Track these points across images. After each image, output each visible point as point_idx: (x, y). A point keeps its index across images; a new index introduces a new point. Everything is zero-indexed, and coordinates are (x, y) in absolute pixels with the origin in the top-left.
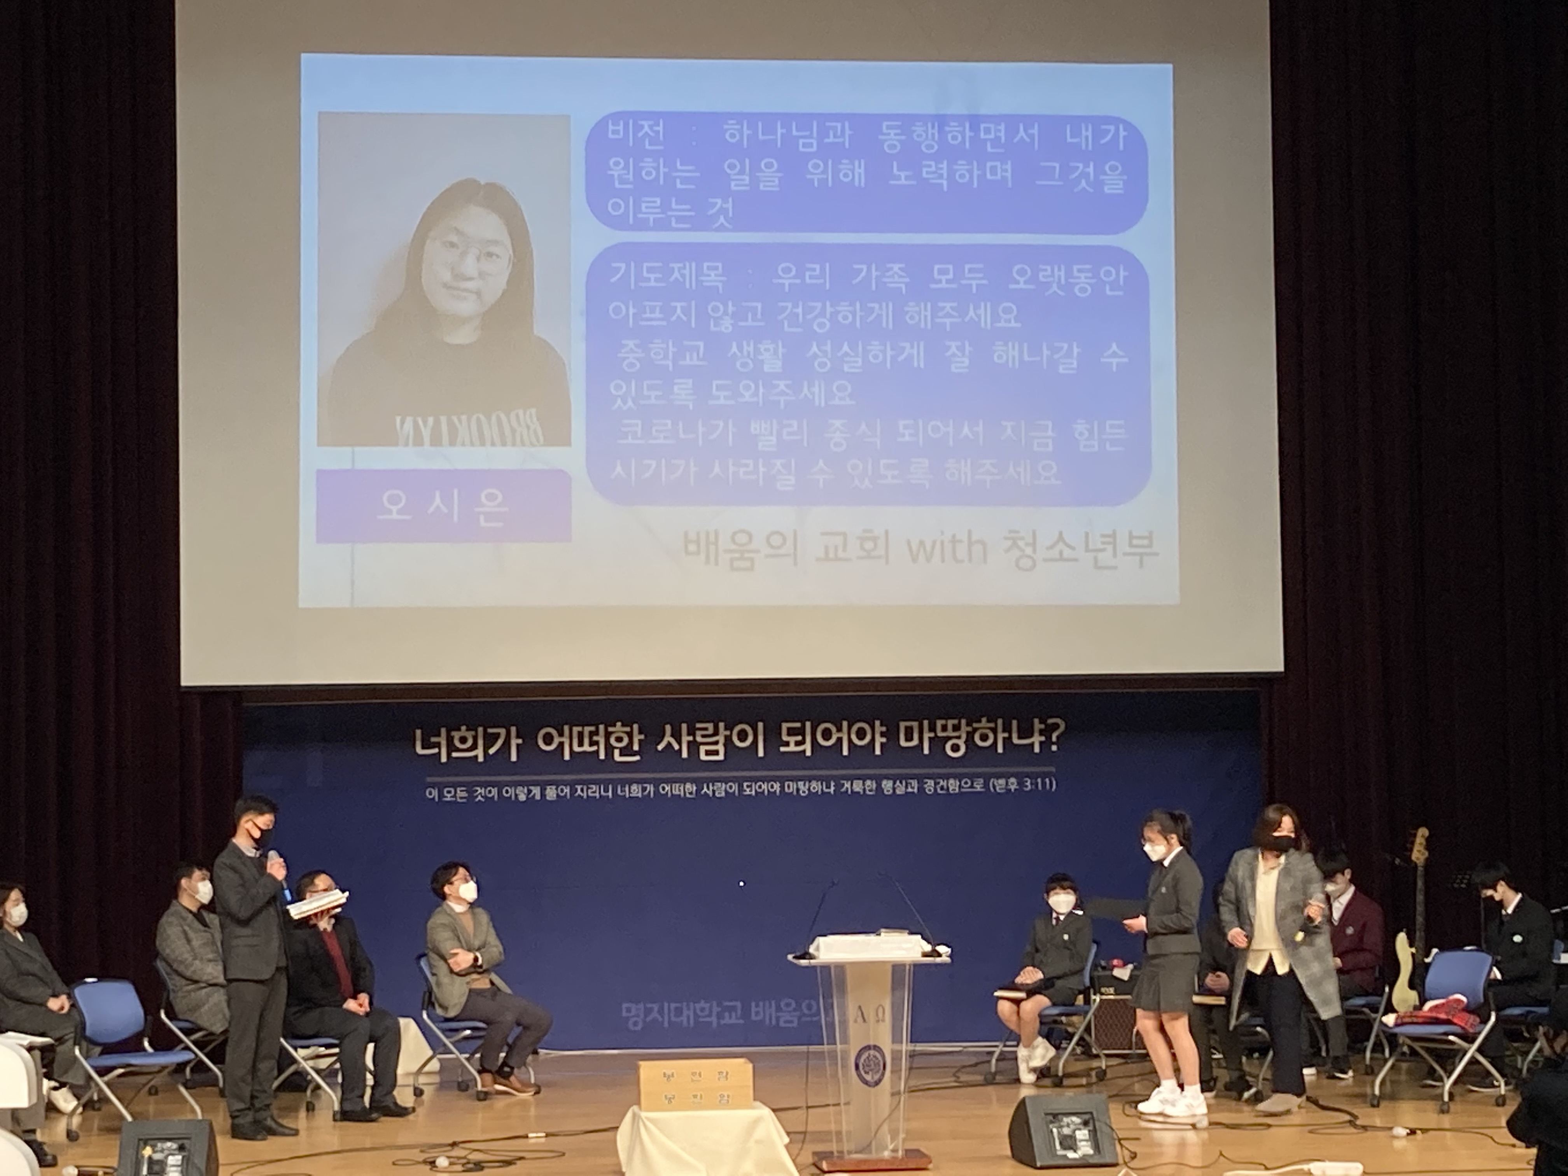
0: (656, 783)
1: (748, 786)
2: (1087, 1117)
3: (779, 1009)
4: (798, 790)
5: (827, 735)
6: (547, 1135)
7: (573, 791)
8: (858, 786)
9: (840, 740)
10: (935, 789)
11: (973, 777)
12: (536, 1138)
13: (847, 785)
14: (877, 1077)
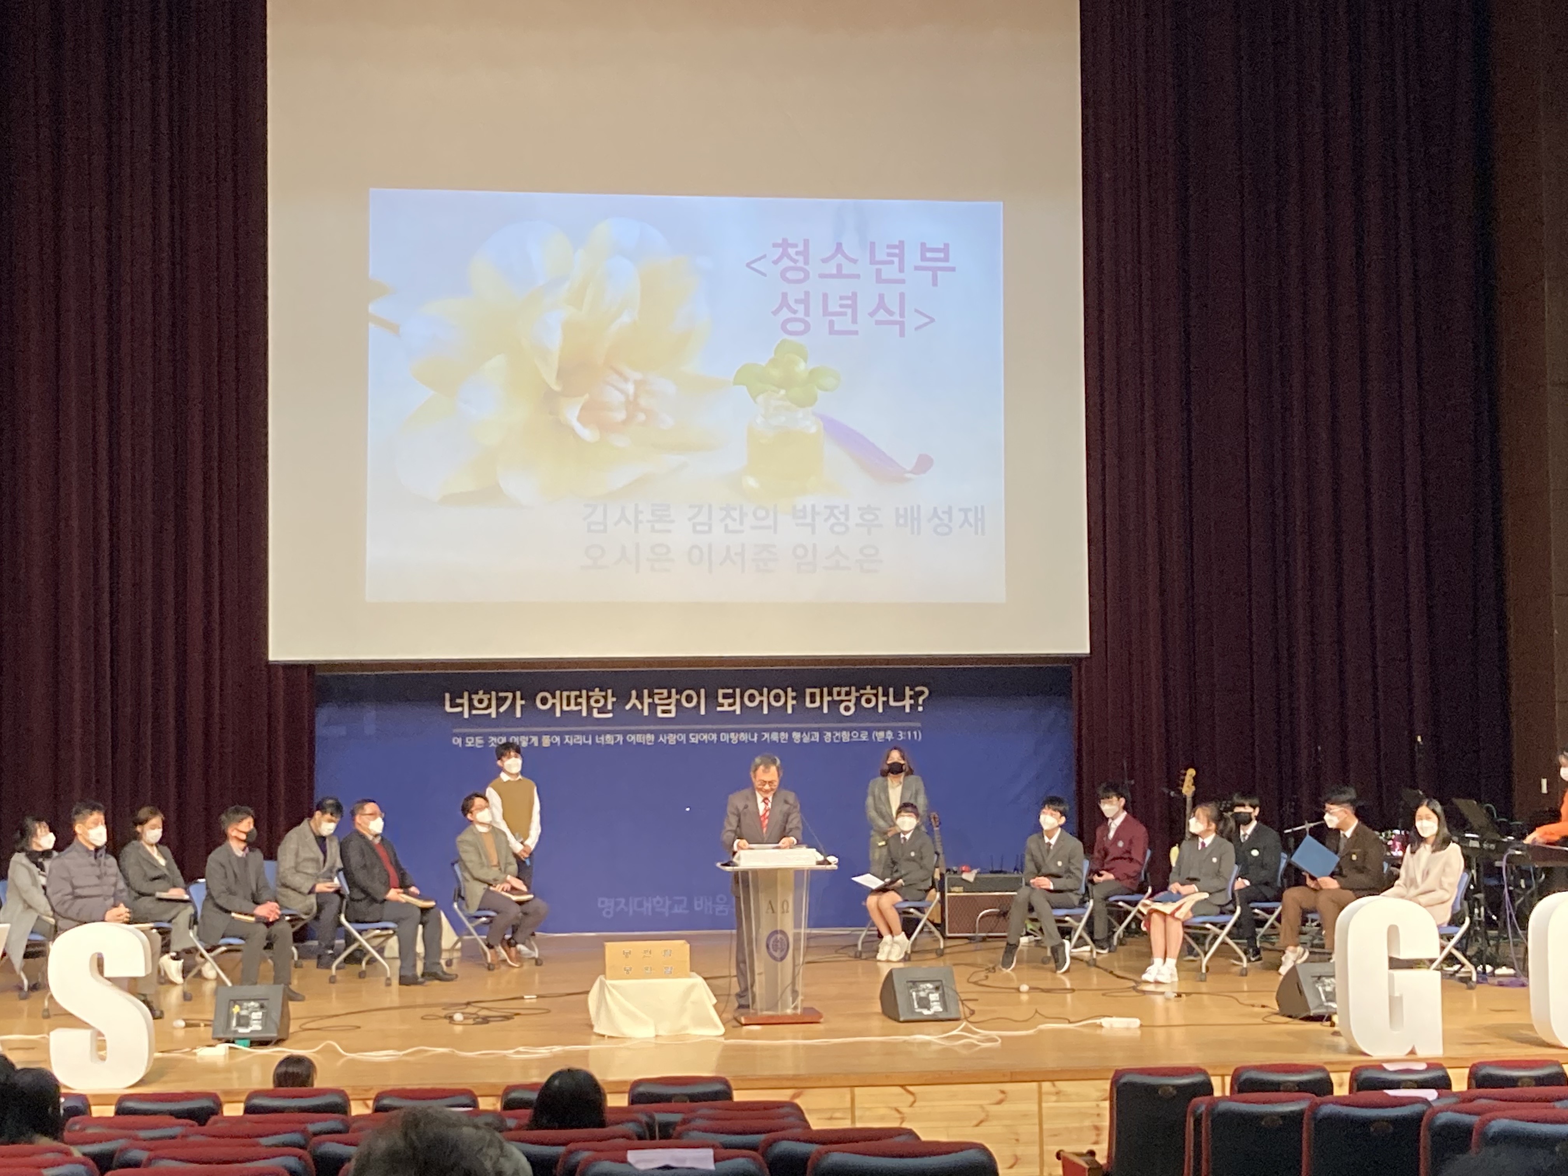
0: (625, 733)
1: (694, 737)
2: (937, 984)
3: (714, 902)
4: (730, 740)
5: (752, 698)
6: (538, 997)
7: (562, 740)
8: (775, 736)
9: (761, 702)
10: (832, 739)
11: (859, 730)
12: (530, 999)
13: (766, 735)
14: (783, 953)
